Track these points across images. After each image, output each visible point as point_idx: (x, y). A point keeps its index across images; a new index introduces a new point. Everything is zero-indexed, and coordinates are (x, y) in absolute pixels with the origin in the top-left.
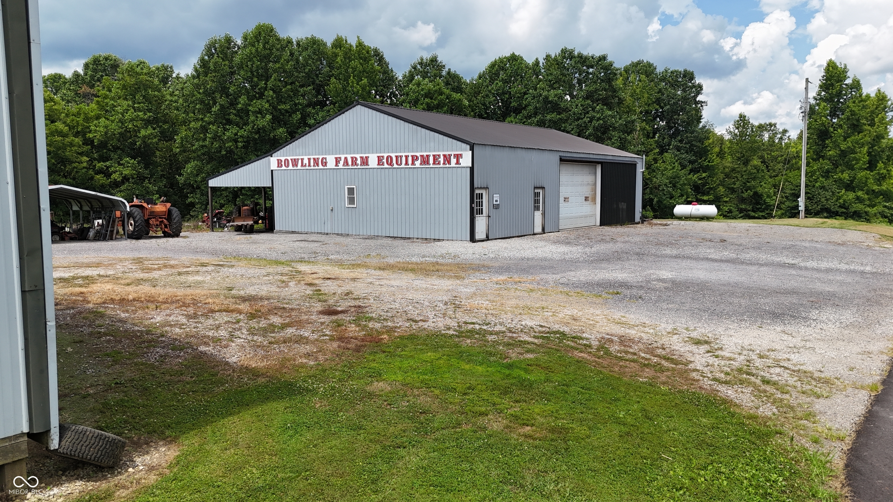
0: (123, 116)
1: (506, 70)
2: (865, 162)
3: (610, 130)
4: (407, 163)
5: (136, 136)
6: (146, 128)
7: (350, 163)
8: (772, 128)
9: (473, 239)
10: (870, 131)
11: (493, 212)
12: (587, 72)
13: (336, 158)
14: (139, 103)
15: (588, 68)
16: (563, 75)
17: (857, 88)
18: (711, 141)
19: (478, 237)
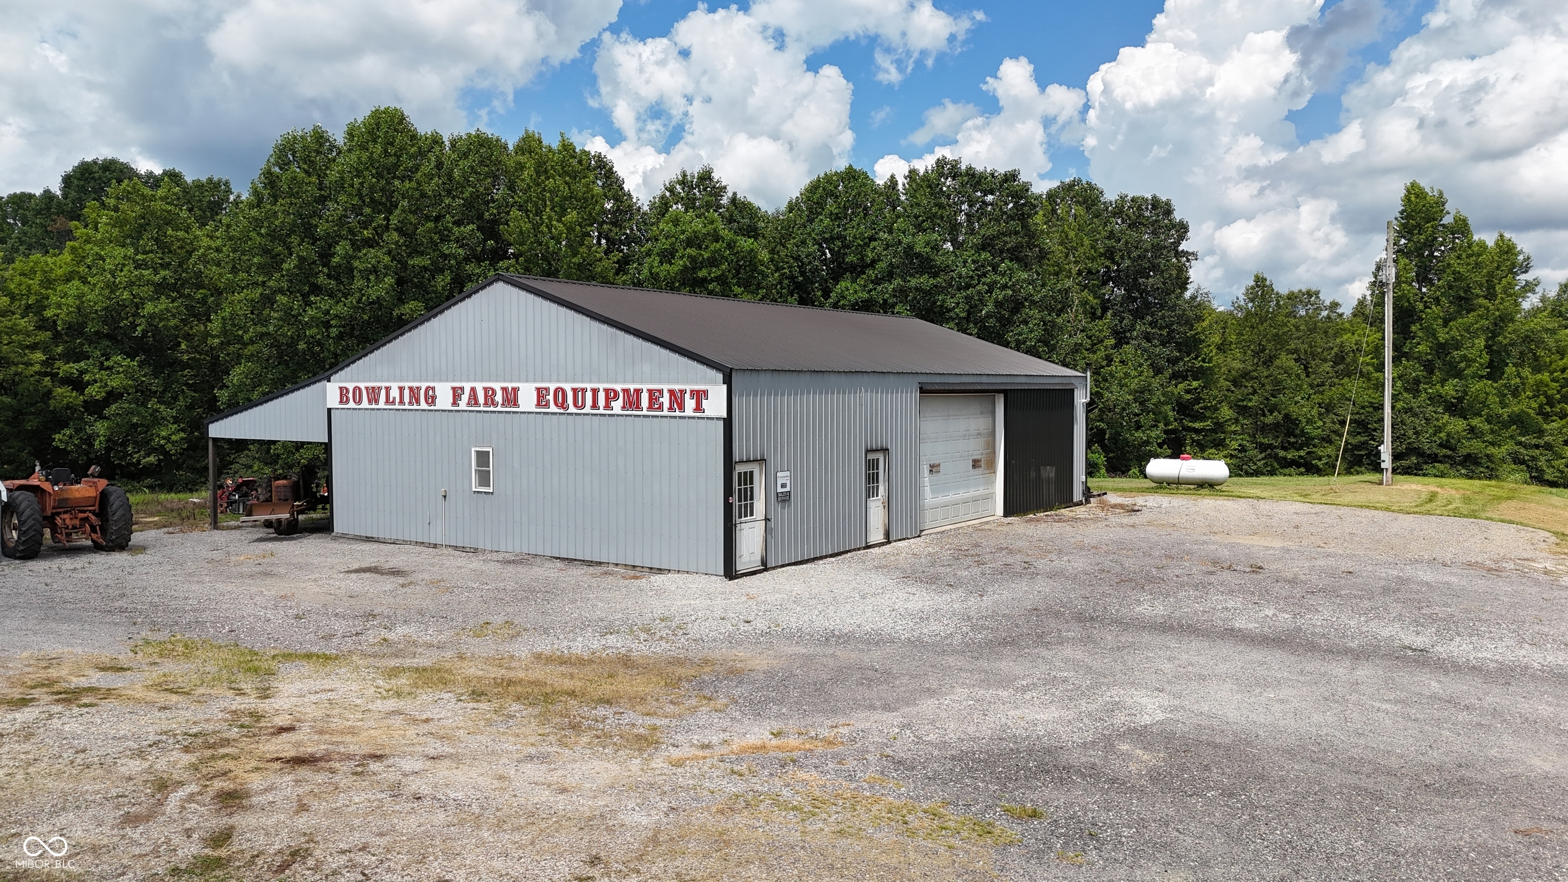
0: (114, 276)
1: (837, 197)
2: (1482, 365)
3: (1024, 306)
4: (595, 406)
5: (136, 315)
6: (158, 299)
7: (481, 400)
8: (1313, 299)
9: (730, 572)
10: (1487, 309)
11: (777, 510)
12: (984, 202)
13: (454, 389)
14: (145, 253)
15: (986, 195)
16: (940, 206)
17: (1463, 234)
18: (1205, 324)
19: (742, 565)
